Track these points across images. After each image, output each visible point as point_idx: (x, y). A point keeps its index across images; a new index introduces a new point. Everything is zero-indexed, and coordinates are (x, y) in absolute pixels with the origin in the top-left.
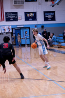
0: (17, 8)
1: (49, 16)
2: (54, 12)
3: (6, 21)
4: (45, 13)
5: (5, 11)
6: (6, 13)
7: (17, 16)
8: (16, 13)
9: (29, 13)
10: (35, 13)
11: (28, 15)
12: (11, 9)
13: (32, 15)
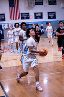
0: (29, 10)
1: (52, 16)
2: (55, 12)
3: (22, 19)
4: (48, 13)
5: (21, 12)
6: (21, 14)
7: (29, 15)
8: (29, 13)
9: (37, 13)
10: (42, 13)
11: (37, 15)
12: (25, 10)
13: (40, 15)
